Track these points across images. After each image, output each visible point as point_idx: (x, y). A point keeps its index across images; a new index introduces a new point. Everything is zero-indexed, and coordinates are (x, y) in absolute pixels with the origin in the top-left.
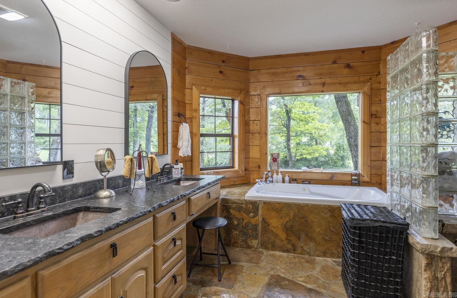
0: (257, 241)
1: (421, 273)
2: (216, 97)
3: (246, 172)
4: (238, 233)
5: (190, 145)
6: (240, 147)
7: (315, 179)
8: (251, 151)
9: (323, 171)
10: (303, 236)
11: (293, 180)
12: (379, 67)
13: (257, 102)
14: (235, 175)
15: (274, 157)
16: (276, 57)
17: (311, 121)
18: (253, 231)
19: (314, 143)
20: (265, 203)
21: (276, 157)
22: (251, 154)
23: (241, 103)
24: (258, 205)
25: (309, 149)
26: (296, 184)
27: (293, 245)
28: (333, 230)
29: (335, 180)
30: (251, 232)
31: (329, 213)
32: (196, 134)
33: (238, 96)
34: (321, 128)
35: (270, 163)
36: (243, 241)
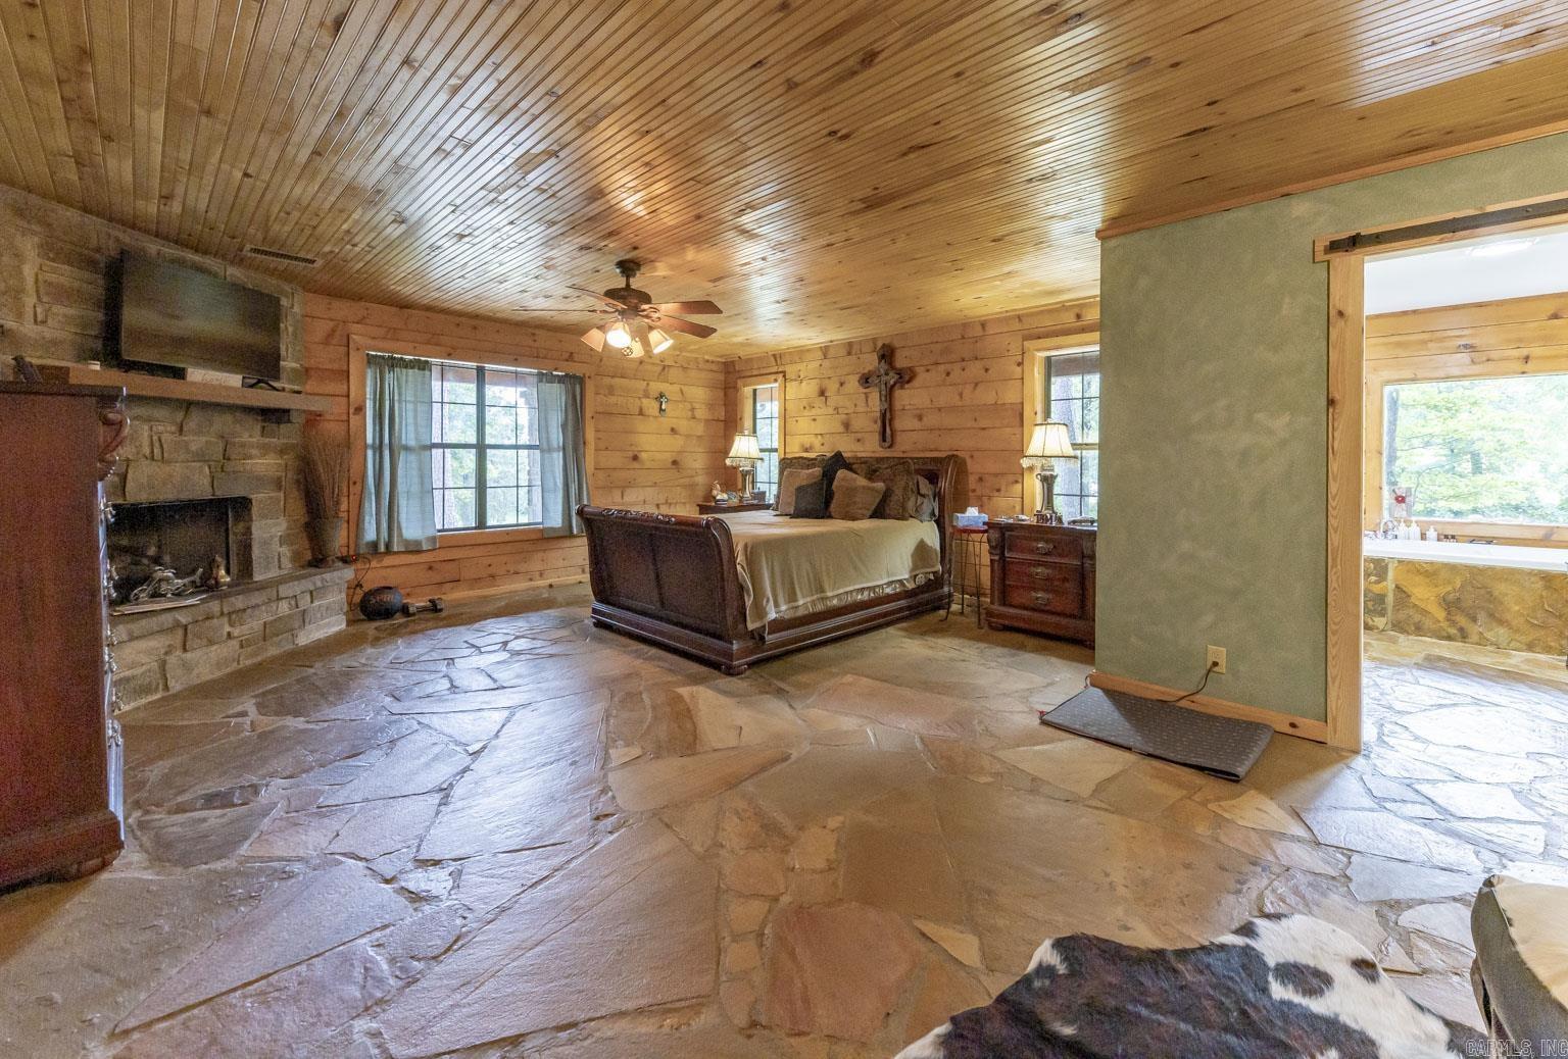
0: (1385, 620)
7: (1503, 536)
10: (1482, 617)
11: (1446, 537)
15: (1399, 494)
19: (1465, 465)
20: (1400, 562)
21: (1404, 495)
24: (1386, 565)
25: (1460, 484)
26: (1453, 543)
27: (1461, 630)
29: (1556, 541)
35: (1390, 505)
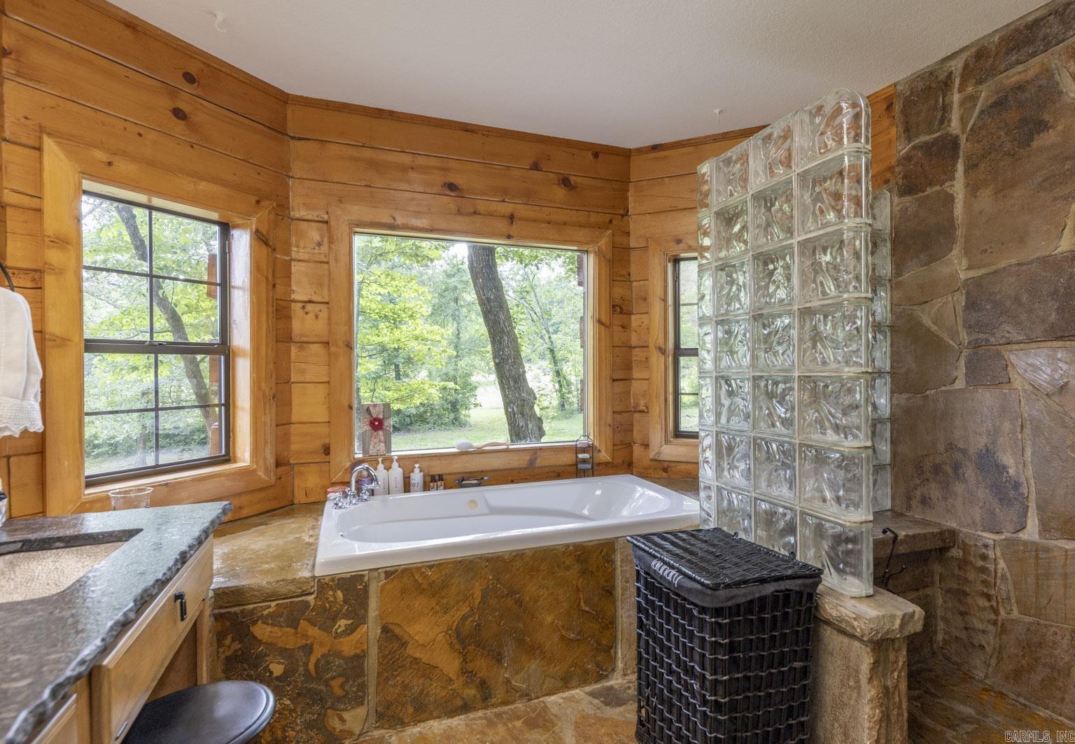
0: (361, 711)
1: (858, 688)
2: (157, 202)
3: (281, 469)
4: (288, 702)
5: (37, 388)
6: (259, 388)
7: (492, 468)
8: (295, 402)
9: (511, 447)
10: (508, 650)
11: (433, 480)
12: (627, 199)
13: (319, 244)
14: (239, 485)
15: (374, 416)
16: (379, 114)
17: (407, 319)
18: (347, 681)
20: (389, 574)
21: (381, 417)
22: (295, 408)
23: (261, 239)
24: (366, 587)
26: (441, 492)
27: (482, 685)
28: (587, 609)
29: (539, 467)
30: (342, 686)
31: (576, 567)
32: (63, 342)
33: (247, 215)
34: (429, 336)
35: (363, 435)
36: (309, 725)
